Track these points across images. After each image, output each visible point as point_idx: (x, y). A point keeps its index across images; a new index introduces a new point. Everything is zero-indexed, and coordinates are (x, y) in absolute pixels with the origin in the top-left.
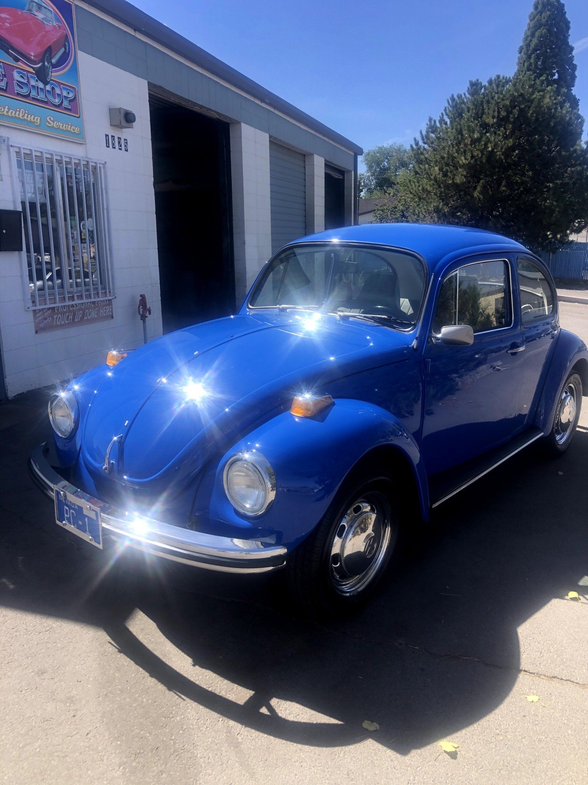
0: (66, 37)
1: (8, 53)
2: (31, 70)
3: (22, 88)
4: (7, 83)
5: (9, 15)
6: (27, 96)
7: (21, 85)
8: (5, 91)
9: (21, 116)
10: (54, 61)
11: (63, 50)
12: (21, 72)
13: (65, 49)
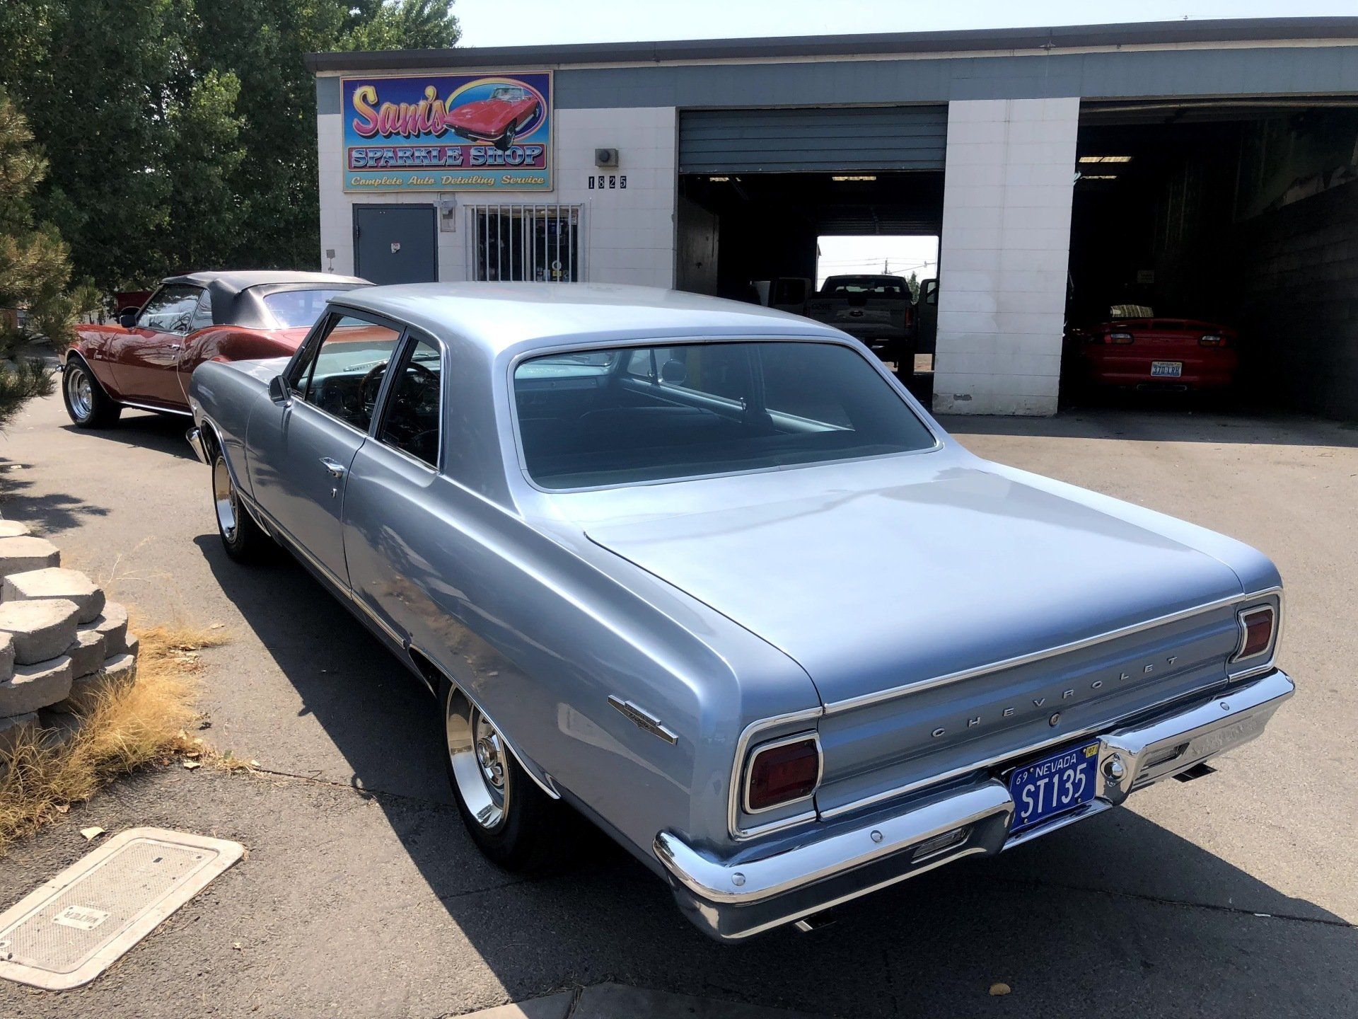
0: (538, 105)
1: (467, 138)
2: (491, 143)
3: (478, 160)
4: (463, 160)
5: (471, 108)
6: (484, 164)
7: (476, 158)
8: (461, 166)
9: (473, 182)
10: (517, 129)
11: (533, 115)
12: (478, 148)
13: (535, 114)
